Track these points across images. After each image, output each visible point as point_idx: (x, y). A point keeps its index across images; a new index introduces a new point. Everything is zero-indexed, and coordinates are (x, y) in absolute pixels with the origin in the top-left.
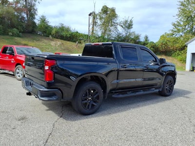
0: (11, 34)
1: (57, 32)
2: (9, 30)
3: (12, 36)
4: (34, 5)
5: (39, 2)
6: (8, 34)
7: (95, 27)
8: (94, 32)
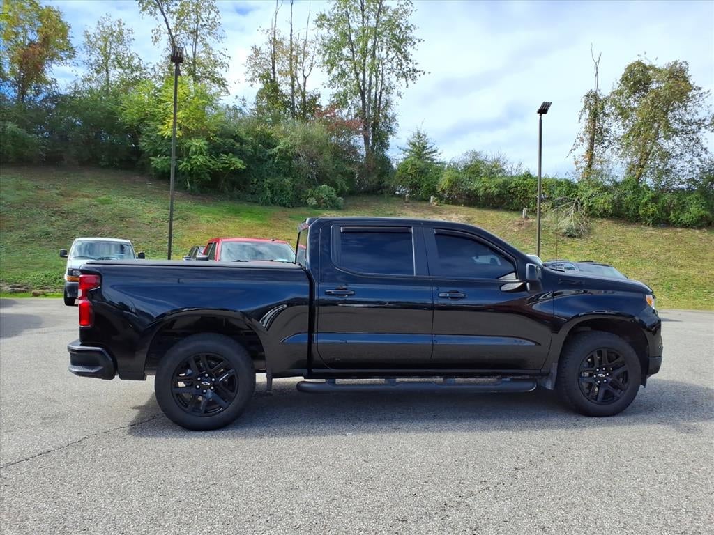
0: (312, 201)
1: (455, 183)
2: (310, 191)
3: (315, 207)
4: (388, 104)
5: (399, 94)
6: (306, 205)
7: (598, 149)
8: (598, 167)
